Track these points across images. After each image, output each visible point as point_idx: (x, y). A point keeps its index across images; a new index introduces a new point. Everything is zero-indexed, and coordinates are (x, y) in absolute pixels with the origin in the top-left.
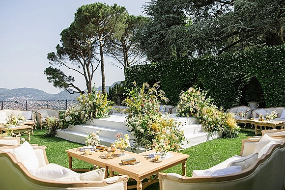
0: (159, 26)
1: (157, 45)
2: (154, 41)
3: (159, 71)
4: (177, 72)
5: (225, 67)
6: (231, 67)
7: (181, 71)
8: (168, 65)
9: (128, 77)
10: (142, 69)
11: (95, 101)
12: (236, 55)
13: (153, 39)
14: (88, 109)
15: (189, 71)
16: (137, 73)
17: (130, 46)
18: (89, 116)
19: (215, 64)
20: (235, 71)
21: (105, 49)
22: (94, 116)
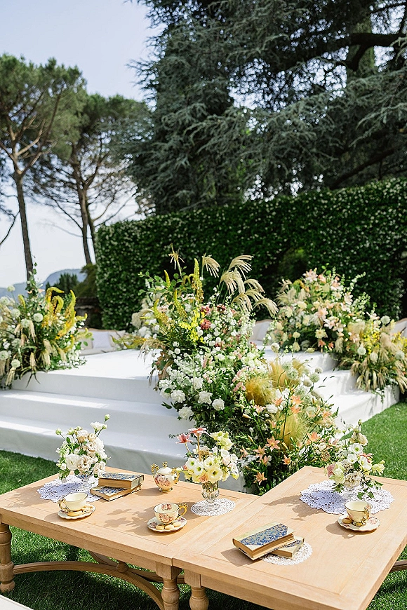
0: (187, 110)
1: (183, 161)
2: (175, 152)
3: (190, 234)
4: (240, 236)
5: (367, 219)
6: (381, 219)
7: (248, 233)
8: (214, 217)
9: (106, 254)
10: (143, 230)
11: (38, 317)
12: (392, 187)
13: (171, 148)
14: (21, 343)
15: (270, 232)
16: (130, 242)
17: (93, 176)
18: (26, 363)
19: (341, 210)
20: (391, 228)
21: (28, 184)
22: (40, 366)
